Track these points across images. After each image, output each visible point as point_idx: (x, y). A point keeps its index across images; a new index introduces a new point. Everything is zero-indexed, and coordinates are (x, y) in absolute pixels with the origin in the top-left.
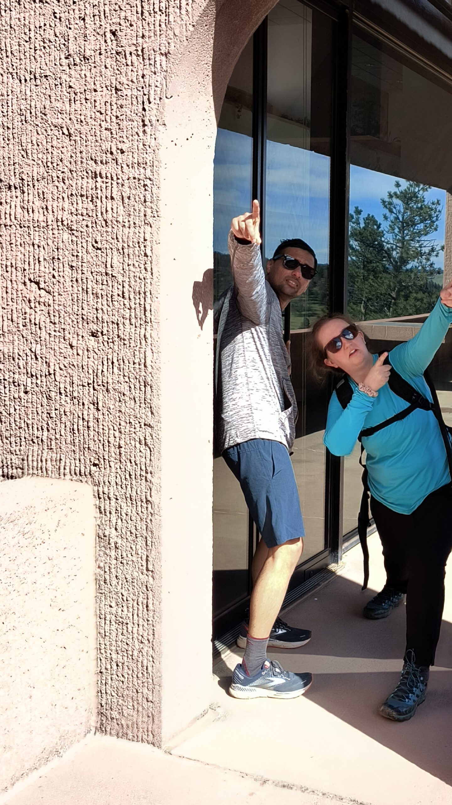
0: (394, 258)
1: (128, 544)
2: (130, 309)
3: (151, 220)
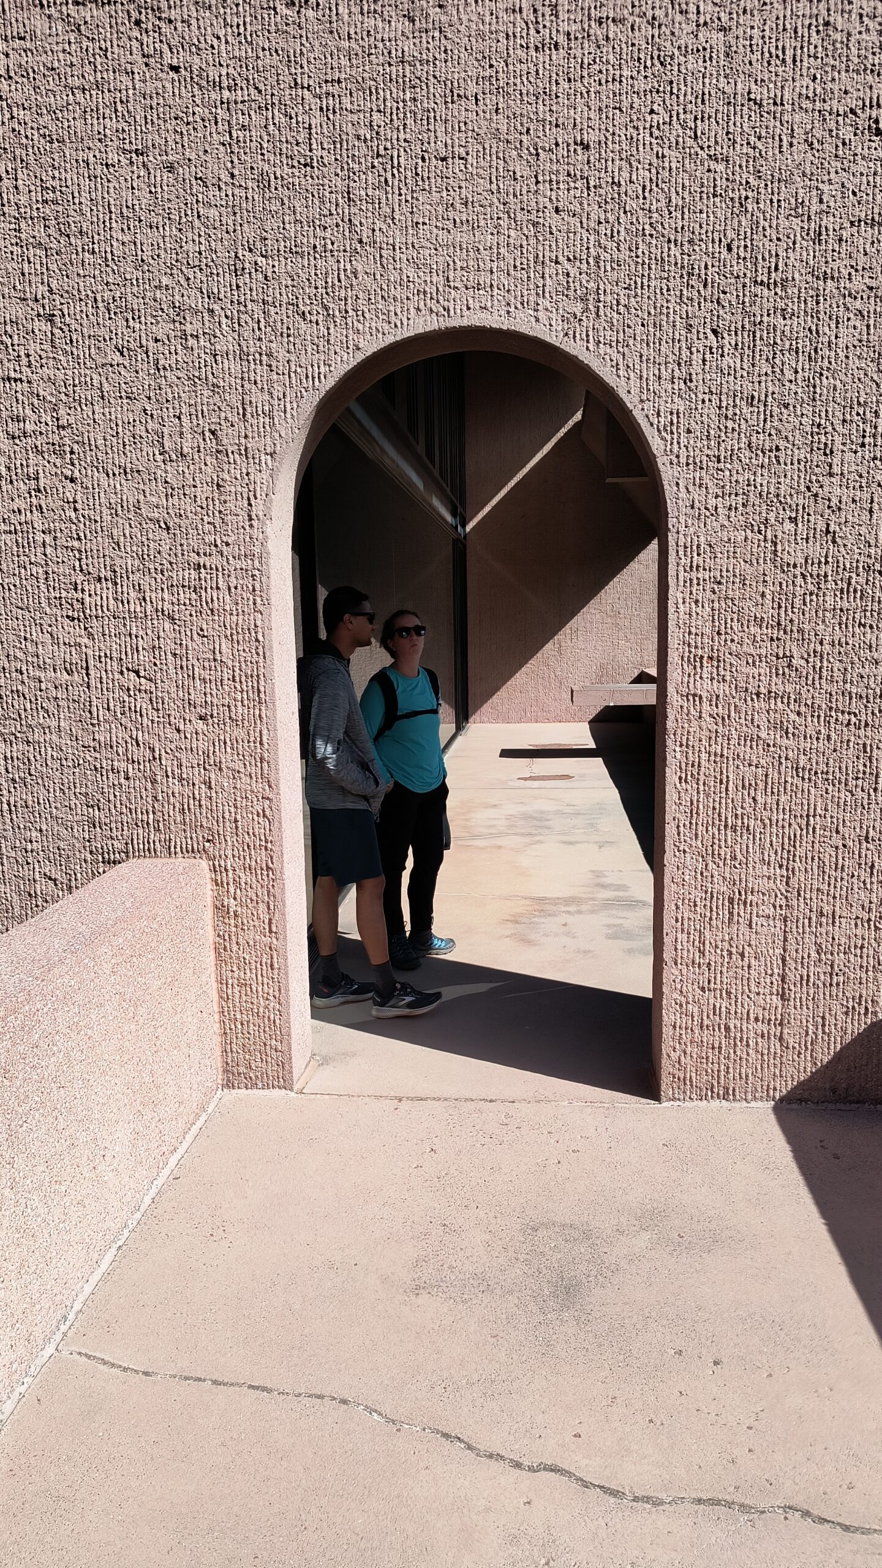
1: (249, 911)
2: (242, 692)
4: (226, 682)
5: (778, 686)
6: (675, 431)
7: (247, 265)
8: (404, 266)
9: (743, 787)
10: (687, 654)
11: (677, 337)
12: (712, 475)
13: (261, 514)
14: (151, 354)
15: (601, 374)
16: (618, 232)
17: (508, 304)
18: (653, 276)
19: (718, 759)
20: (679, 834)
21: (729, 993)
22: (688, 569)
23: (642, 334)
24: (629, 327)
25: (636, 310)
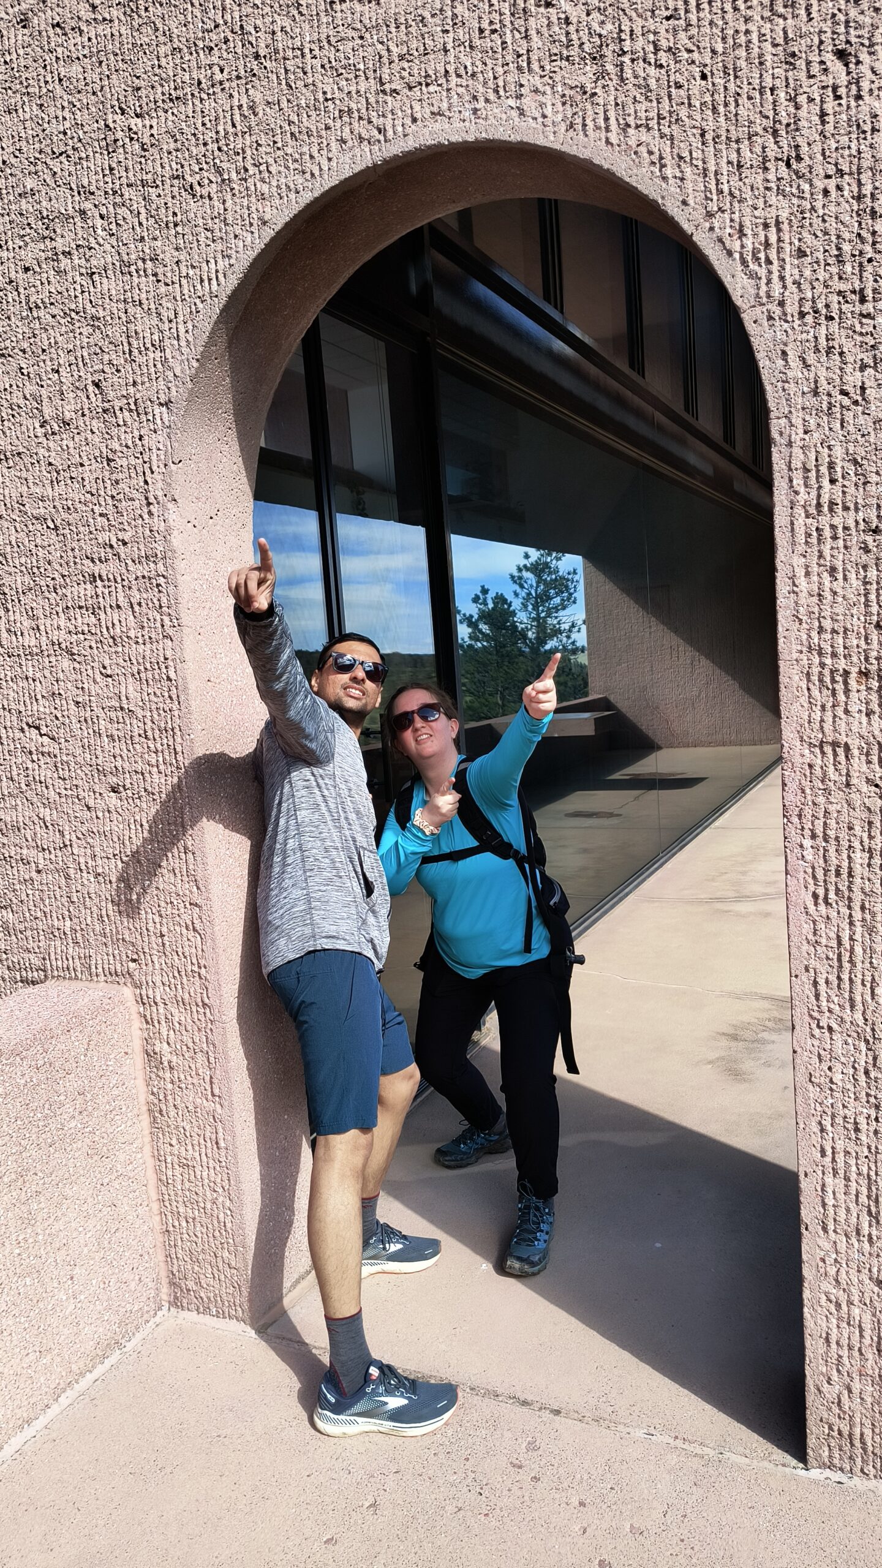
0: (530, 640)
1: (186, 1063)
2: (156, 752)
3: (171, 632)
4: (137, 739)
6: (773, 256)
7: (119, 135)
8: (318, 76)
11: (768, 82)
12: (852, 328)
13: (160, 494)
17: (475, 98)
22: (812, 510)
23: (702, 93)
24: (679, 86)
25: (689, 51)
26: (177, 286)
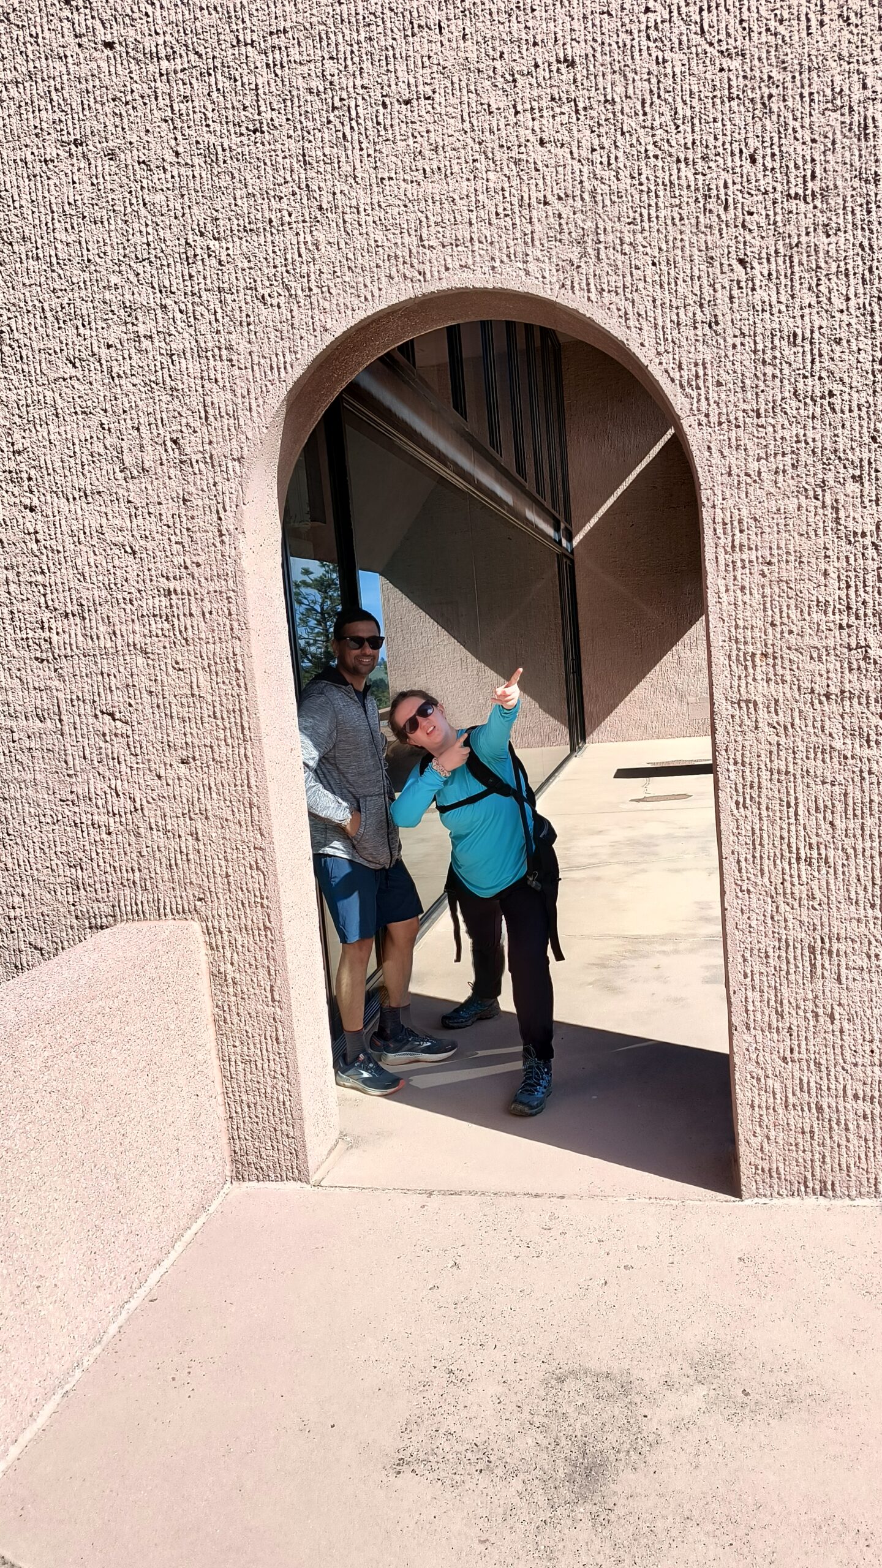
1: (248, 978)
2: (224, 729)
3: (239, 634)
4: (206, 719)
5: (851, 681)
6: (701, 384)
7: (199, 251)
8: (371, 229)
9: (817, 809)
10: (734, 653)
11: (696, 273)
12: (752, 433)
13: (232, 528)
14: (103, 361)
15: (606, 327)
16: (616, 158)
17: (493, 259)
18: (661, 205)
19: (783, 777)
20: (740, 871)
21: (818, 1064)
22: (729, 549)
23: (653, 275)
24: (637, 268)
25: (644, 247)
26: (250, 370)
